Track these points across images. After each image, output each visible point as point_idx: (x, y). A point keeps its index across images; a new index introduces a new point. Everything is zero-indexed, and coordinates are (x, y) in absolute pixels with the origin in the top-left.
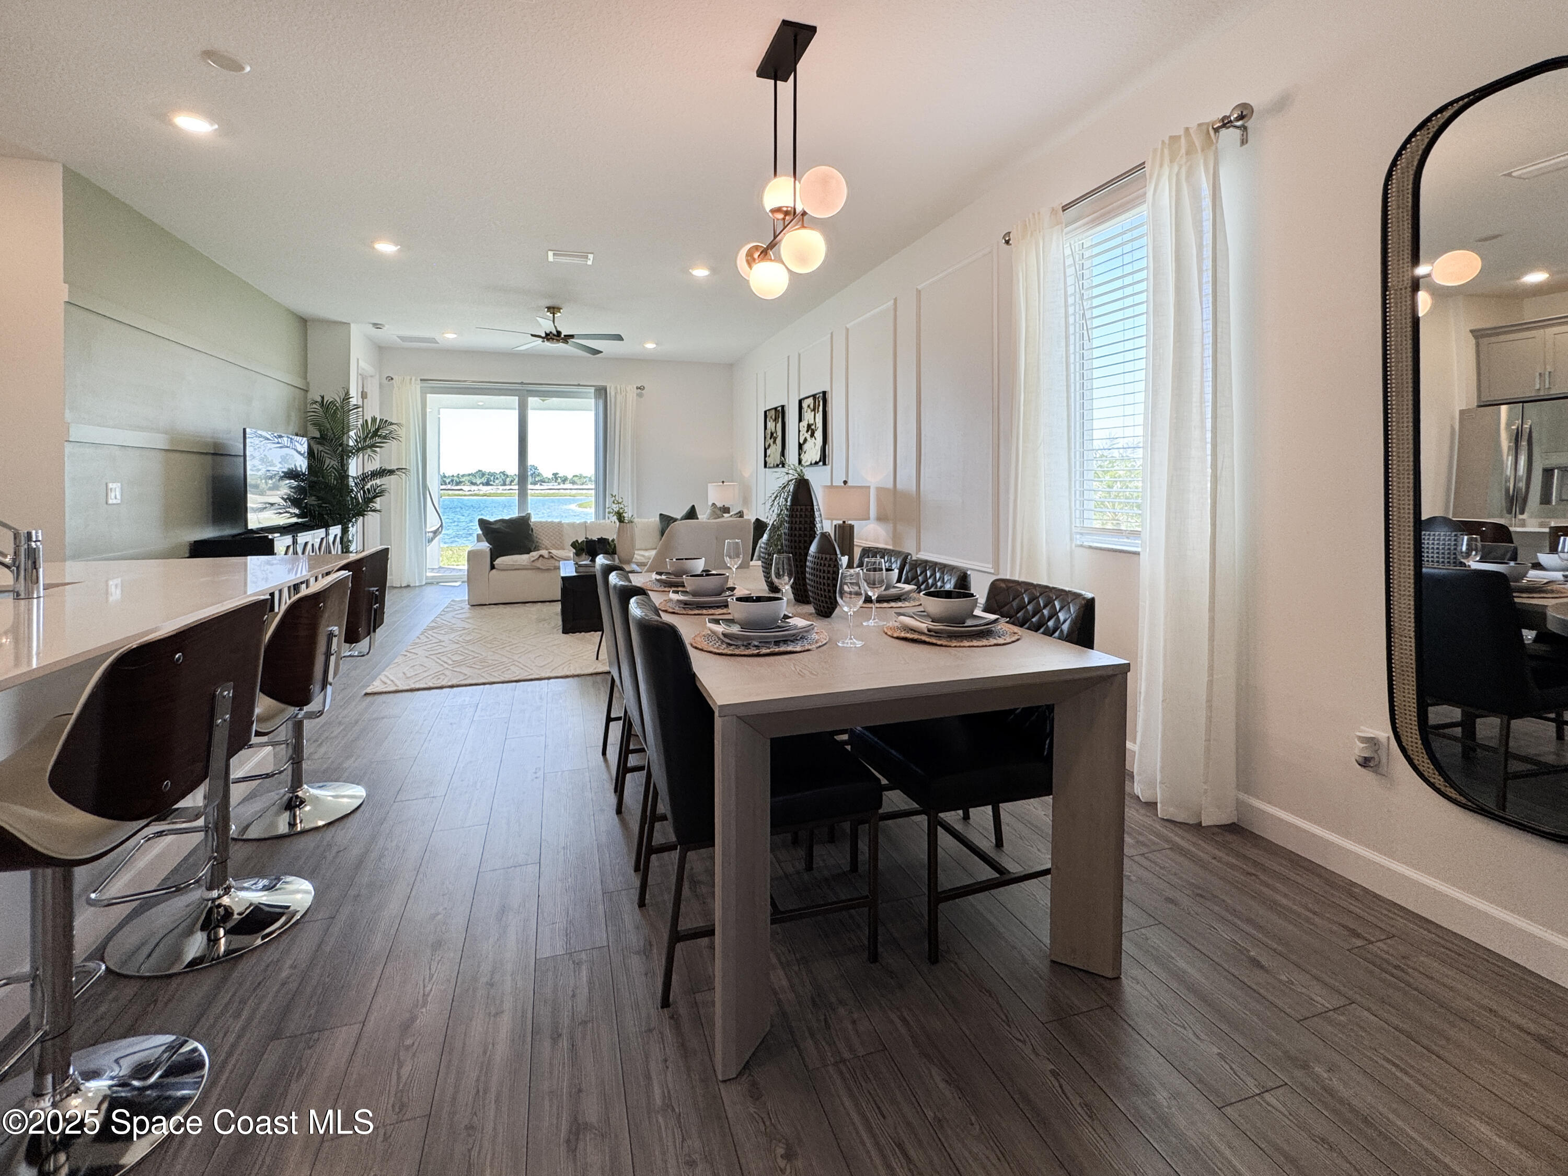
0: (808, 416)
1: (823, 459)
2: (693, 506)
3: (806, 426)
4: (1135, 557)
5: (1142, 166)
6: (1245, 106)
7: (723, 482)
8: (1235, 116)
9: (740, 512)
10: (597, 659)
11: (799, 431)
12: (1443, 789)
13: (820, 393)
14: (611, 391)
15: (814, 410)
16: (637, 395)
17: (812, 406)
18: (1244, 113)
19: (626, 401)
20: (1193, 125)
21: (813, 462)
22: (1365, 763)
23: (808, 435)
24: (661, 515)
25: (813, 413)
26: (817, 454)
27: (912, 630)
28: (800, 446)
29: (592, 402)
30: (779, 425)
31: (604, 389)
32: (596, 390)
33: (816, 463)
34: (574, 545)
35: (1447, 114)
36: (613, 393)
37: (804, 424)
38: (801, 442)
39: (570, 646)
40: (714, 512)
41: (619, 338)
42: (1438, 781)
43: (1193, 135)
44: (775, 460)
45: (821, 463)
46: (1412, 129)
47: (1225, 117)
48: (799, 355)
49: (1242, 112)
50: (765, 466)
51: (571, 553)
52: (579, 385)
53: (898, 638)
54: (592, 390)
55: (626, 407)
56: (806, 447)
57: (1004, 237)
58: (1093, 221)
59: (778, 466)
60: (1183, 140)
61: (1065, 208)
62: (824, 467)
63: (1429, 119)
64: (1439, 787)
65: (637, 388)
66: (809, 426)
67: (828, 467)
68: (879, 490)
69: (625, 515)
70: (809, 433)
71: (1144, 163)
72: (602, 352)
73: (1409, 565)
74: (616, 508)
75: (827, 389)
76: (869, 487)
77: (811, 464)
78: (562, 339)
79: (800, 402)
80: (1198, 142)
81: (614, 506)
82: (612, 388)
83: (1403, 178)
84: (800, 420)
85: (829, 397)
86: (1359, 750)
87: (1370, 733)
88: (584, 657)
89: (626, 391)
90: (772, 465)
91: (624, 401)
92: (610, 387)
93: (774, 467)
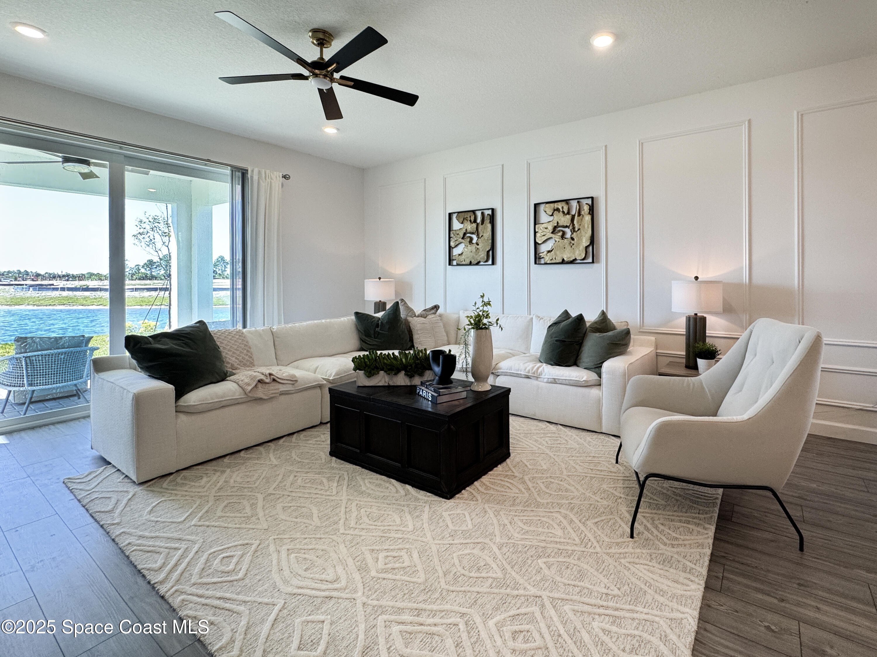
0: (555, 219)
1: (593, 256)
3: (550, 228)
7: (380, 278)
11: (533, 232)
13: (584, 198)
14: (253, 174)
15: (568, 213)
16: (282, 184)
17: (562, 210)
19: (271, 190)
21: (570, 259)
23: (555, 236)
25: (566, 216)
26: (576, 253)
28: (537, 246)
30: (483, 227)
31: (243, 171)
32: (232, 170)
33: (575, 261)
36: (256, 178)
37: (545, 226)
38: (540, 241)
44: (473, 258)
48: (529, 165)
50: (452, 264)
54: (227, 170)
55: (271, 195)
56: (547, 247)
59: (478, 264)
65: (283, 177)
66: (557, 228)
70: (558, 234)
75: (597, 194)
77: (563, 262)
79: (535, 206)
82: (256, 170)
84: (535, 223)
85: (602, 201)
89: (271, 178)
90: (468, 262)
91: (269, 187)
92: (253, 171)
93: (471, 264)
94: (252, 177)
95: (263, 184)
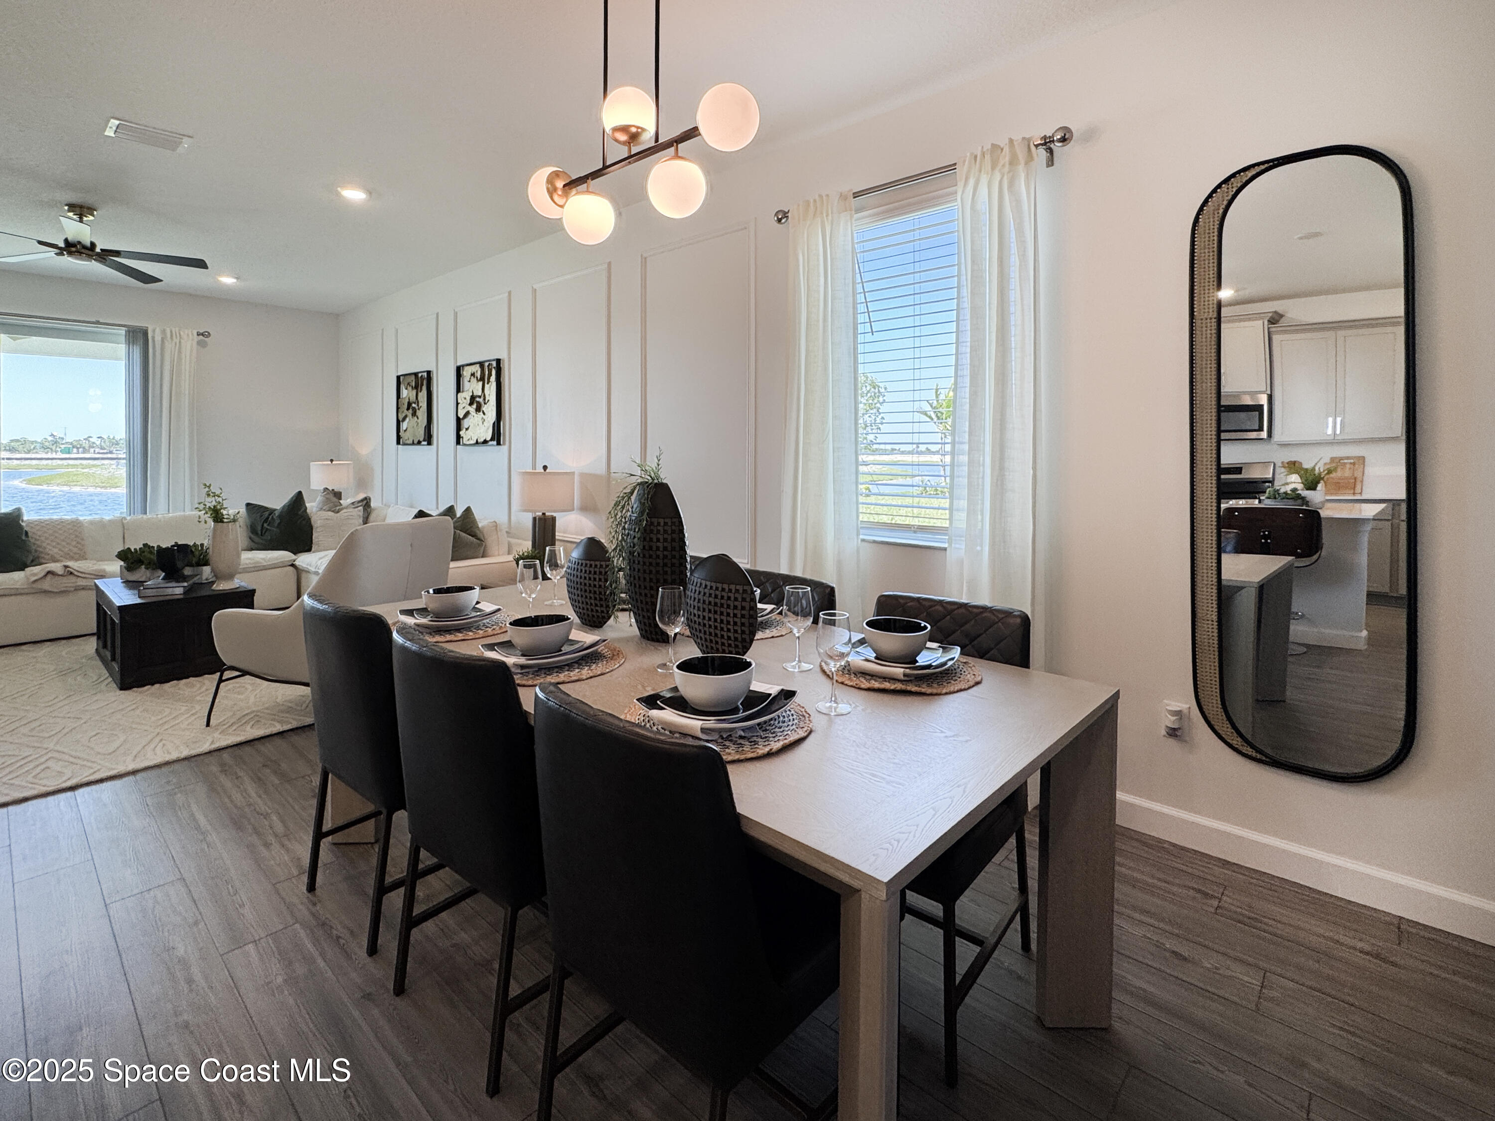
0: (472, 387)
1: (497, 436)
2: (300, 493)
3: (468, 398)
4: (943, 553)
5: (952, 167)
6: (1066, 129)
7: (332, 461)
8: (1059, 137)
9: (366, 498)
10: (208, 725)
11: (457, 404)
12: (1241, 748)
13: (494, 360)
14: (155, 335)
15: (482, 379)
16: (199, 343)
17: (479, 375)
18: (1066, 137)
19: (180, 352)
20: (1017, 137)
21: (482, 440)
22: (1173, 733)
23: (472, 409)
24: (248, 505)
25: (481, 383)
26: (487, 431)
27: (863, 673)
28: (459, 421)
29: (122, 348)
30: (423, 395)
31: (145, 333)
32: (129, 331)
33: (485, 442)
34: (124, 555)
35: (1250, 174)
36: (158, 338)
37: (465, 396)
38: (461, 415)
39: (146, 710)
40: (327, 498)
41: (200, 264)
42: (1237, 741)
43: (1016, 146)
44: (414, 435)
45: (495, 443)
46: (1220, 181)
47: (1045, 138)
48: (456, 314)
49: (1065, 135)
50: (398, 443)
51: (116, 566)
52: (98, 322)
53: (869, 690)
54: (123, 331)
55: (180, 358)
56: (466, 423)
57: (776, 214)
58: (883, 212)
59: (419, 443)
60: (1006, 150)
61: (856, 195)
62: (499, 447)
63: (1233, 176)
64: (1236, 746)
65: (199, 334)
66: (473, 398)
67: (504, 448)
68: (582, 475)
69: (225, 512)
70: (475, 406)
71: (955, 164)
72: (161, 281)
73: (1212, 559)
74: (211, 502)
75: (503, 356)
76: (573, 473)
77: (477, 443)
78: (98, 254)
79: (459, 370)
80: (1021, 155)
81: (210, 499)
82: (158, 331)
83: (1209, 222)
84: (458, 390)
85: (505, 366)
86: (1170, 721)
87: (1176, 706)
88: (183, 726)
89: (180, 338)
90: (410, 442)
91: (177, 351)
92: (154, 331)
93: (413, 444)
94: (153, 338)
95: (169, 346)
